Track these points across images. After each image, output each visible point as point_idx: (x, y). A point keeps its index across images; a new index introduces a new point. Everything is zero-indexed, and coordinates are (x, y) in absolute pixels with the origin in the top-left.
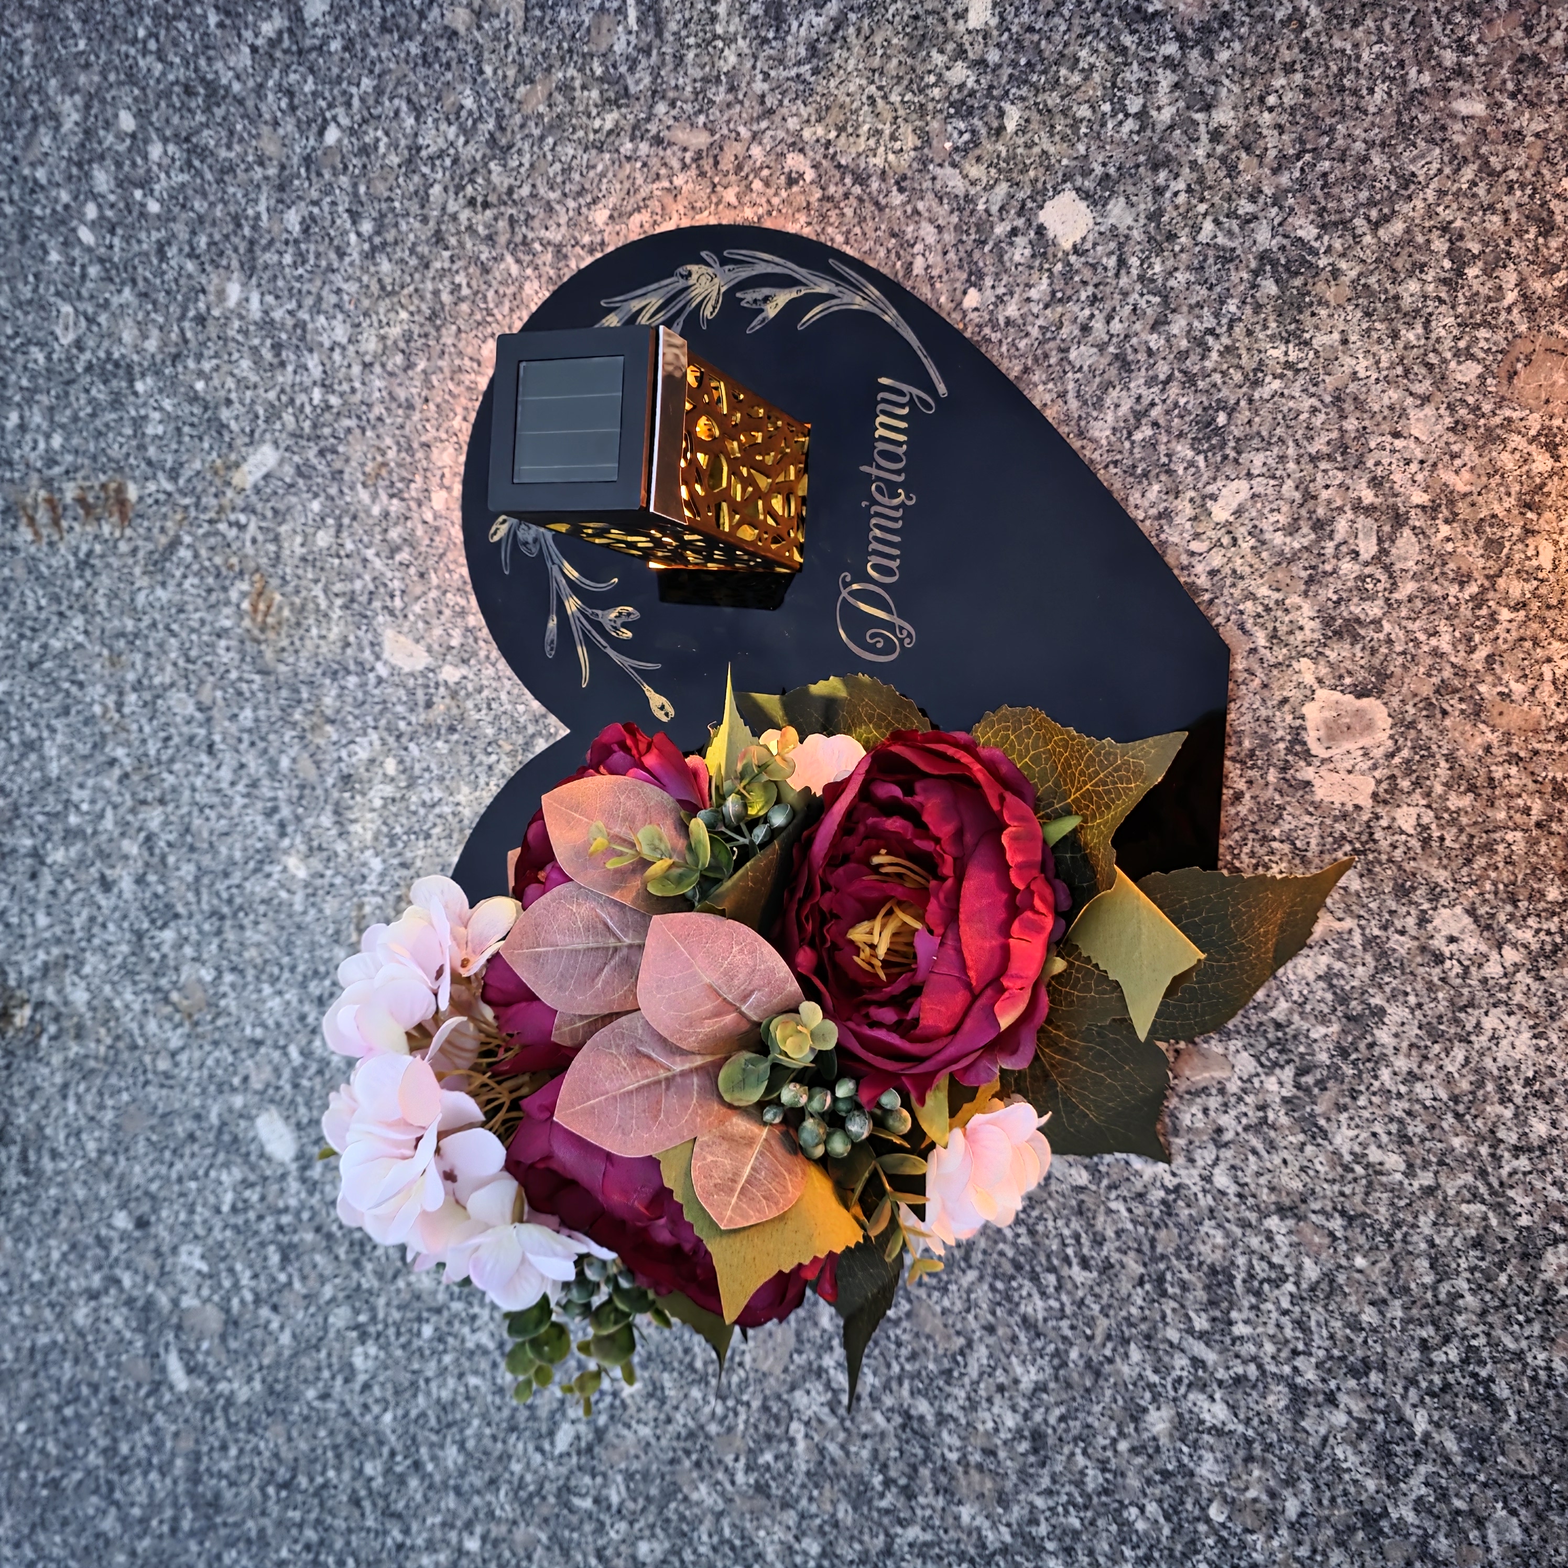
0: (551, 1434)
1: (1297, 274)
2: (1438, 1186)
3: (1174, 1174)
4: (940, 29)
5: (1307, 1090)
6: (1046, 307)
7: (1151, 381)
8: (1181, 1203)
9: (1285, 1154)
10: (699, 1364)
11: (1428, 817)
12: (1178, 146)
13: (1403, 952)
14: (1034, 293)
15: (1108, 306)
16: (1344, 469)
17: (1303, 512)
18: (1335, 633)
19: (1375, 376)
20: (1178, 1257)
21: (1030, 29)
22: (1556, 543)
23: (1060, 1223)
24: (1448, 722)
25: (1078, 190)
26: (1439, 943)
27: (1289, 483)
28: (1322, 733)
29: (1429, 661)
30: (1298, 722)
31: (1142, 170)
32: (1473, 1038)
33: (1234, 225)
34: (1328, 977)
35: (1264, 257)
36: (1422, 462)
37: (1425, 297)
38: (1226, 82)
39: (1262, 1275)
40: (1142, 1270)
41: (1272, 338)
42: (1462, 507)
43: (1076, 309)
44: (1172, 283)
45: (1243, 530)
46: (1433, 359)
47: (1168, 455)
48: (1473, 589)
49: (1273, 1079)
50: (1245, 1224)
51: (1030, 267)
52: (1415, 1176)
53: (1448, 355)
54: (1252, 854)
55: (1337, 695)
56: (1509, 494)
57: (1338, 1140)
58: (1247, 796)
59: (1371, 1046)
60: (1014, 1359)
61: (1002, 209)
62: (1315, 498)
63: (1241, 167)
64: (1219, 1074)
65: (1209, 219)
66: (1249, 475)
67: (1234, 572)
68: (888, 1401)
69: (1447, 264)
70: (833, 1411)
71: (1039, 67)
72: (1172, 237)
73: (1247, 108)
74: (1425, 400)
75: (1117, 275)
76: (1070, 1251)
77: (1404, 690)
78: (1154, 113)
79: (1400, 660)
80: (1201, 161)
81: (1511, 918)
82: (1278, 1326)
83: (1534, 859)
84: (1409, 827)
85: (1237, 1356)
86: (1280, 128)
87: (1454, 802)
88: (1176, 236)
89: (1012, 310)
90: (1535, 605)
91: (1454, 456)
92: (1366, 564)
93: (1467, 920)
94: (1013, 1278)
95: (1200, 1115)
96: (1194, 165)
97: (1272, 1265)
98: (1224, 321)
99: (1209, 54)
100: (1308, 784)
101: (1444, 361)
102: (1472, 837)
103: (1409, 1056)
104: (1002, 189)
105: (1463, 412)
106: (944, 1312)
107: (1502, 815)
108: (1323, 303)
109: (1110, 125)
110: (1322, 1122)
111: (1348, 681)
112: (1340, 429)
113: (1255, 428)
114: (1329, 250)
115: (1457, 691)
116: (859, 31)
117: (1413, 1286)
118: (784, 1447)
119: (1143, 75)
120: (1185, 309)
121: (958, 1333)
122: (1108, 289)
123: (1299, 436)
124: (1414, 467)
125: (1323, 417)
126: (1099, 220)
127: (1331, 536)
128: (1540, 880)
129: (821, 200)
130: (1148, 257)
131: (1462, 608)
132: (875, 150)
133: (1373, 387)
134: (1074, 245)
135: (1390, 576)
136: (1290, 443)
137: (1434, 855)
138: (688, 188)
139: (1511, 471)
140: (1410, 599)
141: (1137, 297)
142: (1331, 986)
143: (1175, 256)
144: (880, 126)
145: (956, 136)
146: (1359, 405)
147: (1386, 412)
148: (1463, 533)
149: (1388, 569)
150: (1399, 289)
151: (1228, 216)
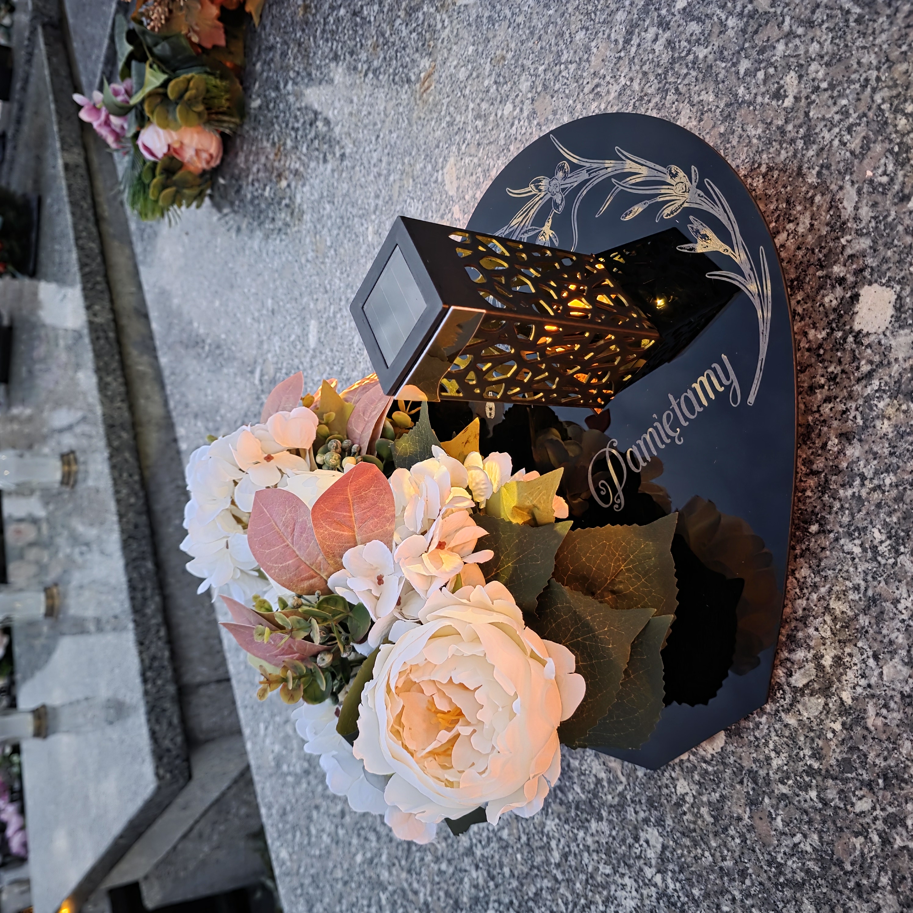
11: (689, 799)
14: (812, 333)
16: (834, 634)
22: (874, 808)
24: (738, 787)
25: (899, 297)
26: (642, 835)
29: (762, 757)
32: (618, 875)
34: (599, 781)
36: (869, 686)
41: (886, 524)
42: (858, 730)
43: (820, 371)
44: (878, 423)
48: (816, 765)
51: (826, 315)
52: (557, 869)
56: (885, 759)
57: (548, 822)
59: (587, 820)
61: (851, 256)
62: (806, 625)
75: (859, 380)
77: (739, 750)
79: (752, 738)
81: (673, 872)
83: (705, 873)
84: (680, 790)
87: (704, 811)
90: (830, 812)
91: (886, 706)
93: (659, 846)
98: (876, 482)
102: (695, 830)
103: (594, 843)
107: (714, 844)
112: (856, 615)
117: (525, 887)
120: (866, 447)
122: (846, 382)
124: (863, 682)
125: (857, 598)
126: (888, 333)
127: (791, 651)
128: (698, 882)
129: (778, 128)
130: (884, 391)
131: (801, 763)
132: (833, 125)
133: (896, 621)
134: (860, 332)
135: (791, 705)
136: (828, 586)
137: (675, 812)
138: (731, 33)
139: (901, 753)
140: (786, 726)
141: (854, 406)
142: (596, 785)
143: (898, 410)
144: (851, 111)
145: (880, 171)
146: (880, 618)
147: (886, 640)
148: (843, 740)
149: (795, 701)
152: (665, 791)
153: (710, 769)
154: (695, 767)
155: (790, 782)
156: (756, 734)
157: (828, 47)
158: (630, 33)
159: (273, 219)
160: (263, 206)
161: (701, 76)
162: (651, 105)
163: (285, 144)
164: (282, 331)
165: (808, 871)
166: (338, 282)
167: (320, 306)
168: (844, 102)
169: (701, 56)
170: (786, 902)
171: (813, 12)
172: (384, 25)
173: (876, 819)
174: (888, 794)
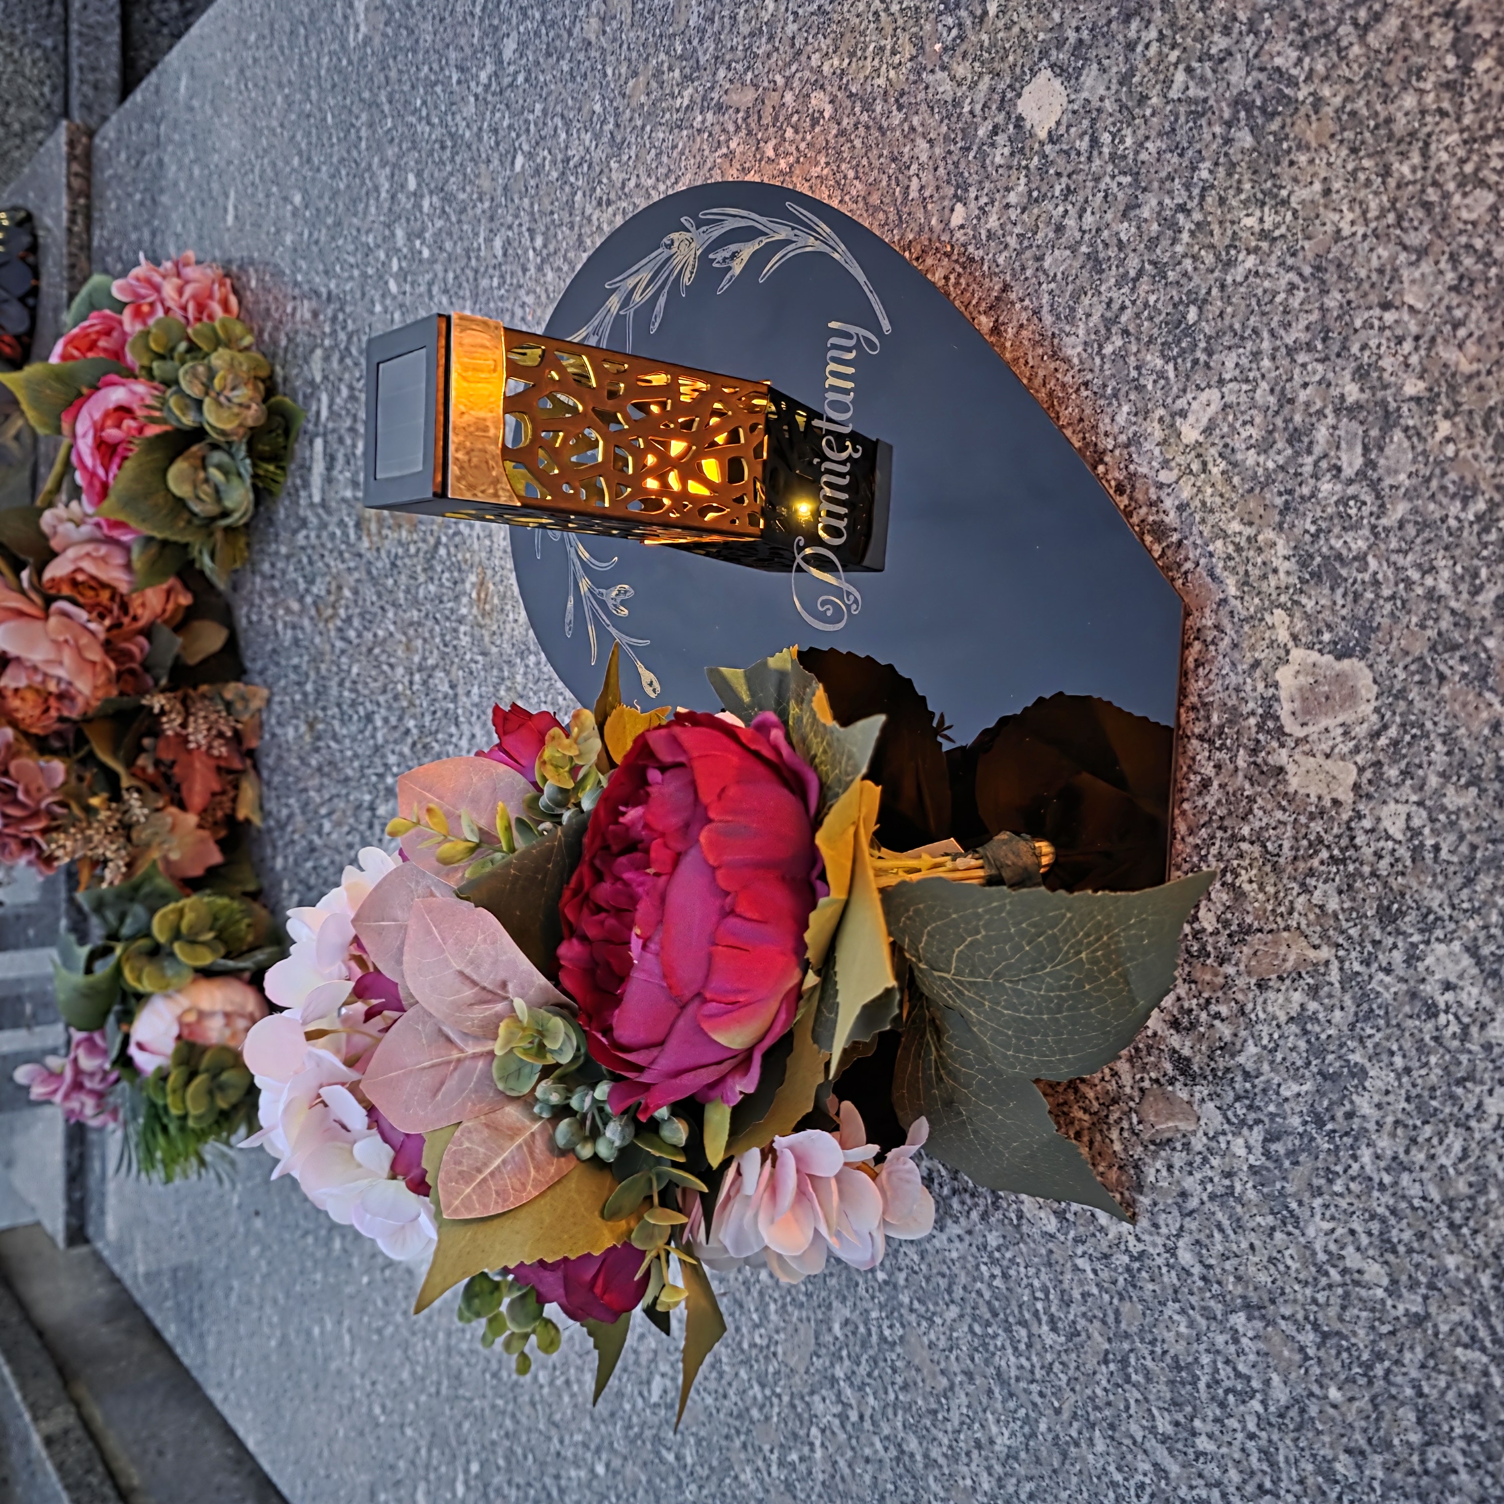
0: (649, 1382)
1: (1275, 114)
2: (1428, 1316)
3: (1139, 1240)
5: (1277, 1161)
6: (1024, 210)
7: (1122, 280)
8: (1144, 1274)
9: (1253, 1237)
10: (745, 1346)
13: (1387, 996)
14: (1012, 198)
15: (1081, 198)
16: (1326, 359)
17: (1279, 422)
18: (1312, 574)
19: (1361, 230)
20: (1142, 1341)
23: (1031, 1271)
24: (1445, 690)
25: (1052, 66)
26: (1430, 989)
27: (1264, 385)
28: (1297, 705)
29: (1423, 607)
30: (1271, 691)
31: (1114, 25)
33: (1206, 68)
34: (1300, 1019)
35: (1239, 102)
37: (1423, 113)
39: (1227, 1384)
40: (1107, 1346)
41: (1246, 203)
43: (1050, 207)
45: (1213, 451)
46: (1432, 195)
47: (1138, 368)
48: (1481, 505)
49: (1240, 1141)
50: (1211, 1317)
51: (1010, 168)
52: (1399, 1296)
53: (1451, 186)
54: (1220, 857)
55: (1314, 656)
57: (1311, 1232)
58: (1216, 784)
59: (1349, 1116)
60: (989, 1415)
62: (1291, 401)
64: (1183, 1126)
65: (1181, 67)
66: (1221, 382)
67: (1204, 503)
68: (886, 1430)
69: (1451, 61)
70: (843, 1426)
72: (1143, 99)
74: (1422, 252)
75: (1089, 159)
76: (1039, 1306)
77: (1393, 647)
82: (1243, 1450)
85: (1200, 1476)
87: (1453, 799)
88: (1148, 98)
89: (993, 222)
93: (1467, 961)
94: (988, 1324)
95: (1164, 1173)
97: (1238, 1375)
98: (1196, 191)
100: (1281, 770)
101: (1446, 196)
102: (1474, 848)
103: (1393, 1135)
104: (985, 83)
105: (1468, 261)
106: (931, 1345)
108: (1302, 146)
110: (1294, 1205)
111: (1327, 637)
114: (1309, 76)
115: (1455, 647)
117: (1396, 1441)
118: (806, 1450)
121: (942, 1372)
122: (1081, 177)
123: (1274, 324)
125: (1302, 294)
126: (1073, 97)
127: (1310, 449)
129: (836, 136)
130: (1119, 131)
132: (879, 69)
133: (1360, 246)
134: (1050, 133)
137: (1427, 870)
140: (1401, 525)
141: (1109, 180)
142: (1305, 1032)
143: (1146, 122)
144: (883, 43)
145: (945, 34)
146: (1343, 272)
148: (1468, 429)
150: (1392, 108)
151: (1200, 60)
152: (1384, 865)
168: (872, 47)
171: (793, 46)
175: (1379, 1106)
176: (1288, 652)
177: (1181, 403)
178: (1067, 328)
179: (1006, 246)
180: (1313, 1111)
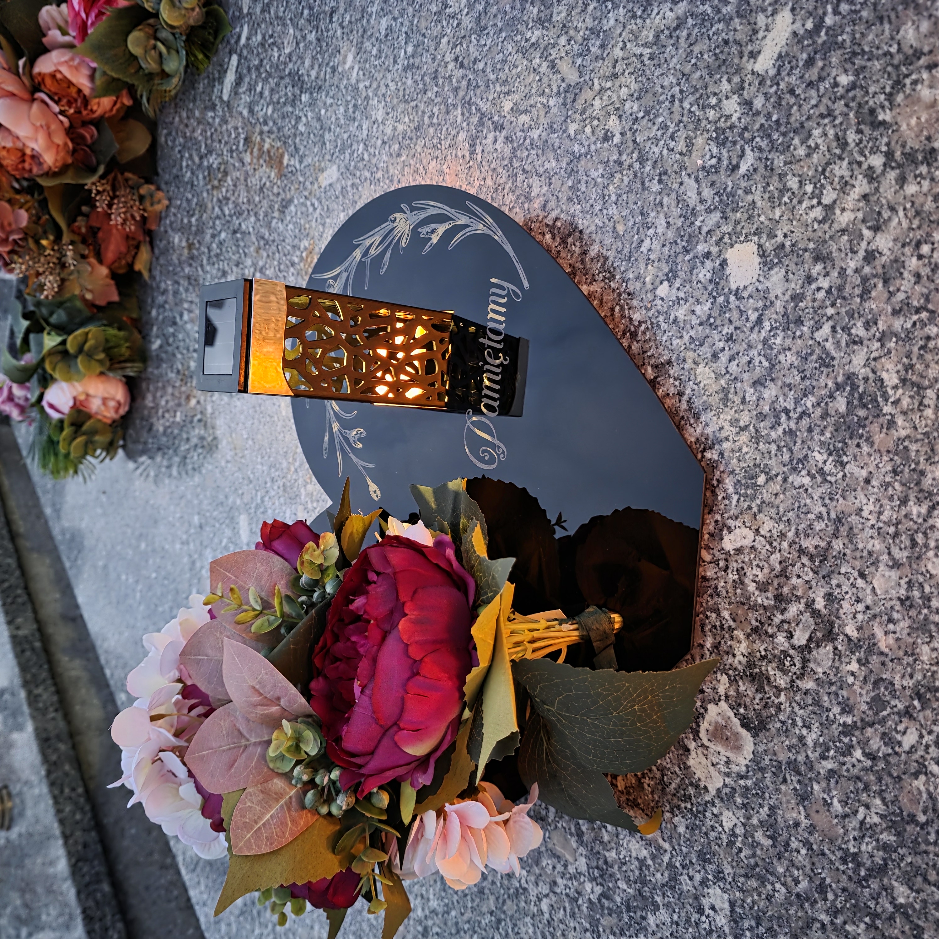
1: (864, 406)
4: (736, 61)
5: (602, 907)
6: (701, 324)
7: (734, 422)
8: (523, 897)
11: (740, 831)
12: (840, 250)
13: (685, 888)
14: (698, 309)
15: (736, 348)
16: (815, 573)
17: (776, 582)
18: (751, 674)
19: (873, 521)
20: (511, 920)
21: (792, 92)
22: (921, 736)
24: (783, 787)
25: (760, 246)
26: (706, 902)
27: (778, 556)
28: (711, 728)
29: (795, 741)
30: (702, 711)
31: (807, 254)
33: (844, 338)
34: (642, 862)
35: (850, 377)
36: (868, 608)
38: (901, 213)
40: (494, 909)
41: (822, 443)
42: (875, 660)
43: (717, 337)
44: (781, 358)
45: (735, 564)
46: (920, 538)
47: (718, 481)
48: (849, 720)
49: (590, 885)
51: (705, 289)
53: (932, 544)
55: (731, 714)
59: (643, 918)
61: (709, 232)
62: (787, 578)
63: (873, 294)
64: (568, 857)
65: (831, 323)
66: (757, 531)
67: (716, 588)
71: (783, 129)
72: (799, 322)
73: (903, 246)
74: (896, 565)
75: (752, 329)
77: (770, 745)
78: (838, 212)
79: (778, 725)
80: (849, 272)
83: (783, 912)
84: (727, 825)
86: (918, 276)
87: (759, 835)
88: (802, 323)
89: (681, 313)
90: (881, 765)
91: (890, 620)
92: (793, 647)
93: (727, 906)
95: (550, 867)
96: (842, 272)
98: (799, 410)
99: (902, 181)
100: (688, 750)
101: (926, 546)
102: (757, 865)
104: (716, 216)
105: (916, 594)
107: (781, 870)
108: (870, 441)
109: (804, 205)
110: (601, 929)
111: (742, 710)
112: (829, 543)
113: (777, 502)
114: (896, 402)
115: (799, 773)
116: (689, 35)
119: (847, 174)
120: (780, 383)
122: (742, 336)
123: (800, 527)
124: (860, 607)
125: (823, 526)
126: (761, 279)
127: (783, 611)
128: (780, 926)
129: (615, 162)
130: (777, 328)
131: (834, 726)
132: (659, 140)
133: (867, 529)
134: (738, 289)
135: (803, 668)
136: (793, 529)
137: (730, 854)
138: (554, 110)
139: (923, 662)
140: (806, 693)
141: (756, 354)
142: (641, 869)
143: (794, 338)
144: (669, 123)
145: (708, 157)
146: (851, 535)
147: (865, 554)
148: (865, 678)
149: (805, 661)
150: (929, 468)
151: (843, 330)
152: (713, 835)
153: (749, 783)
154: (734, 789)
155: (832, 753)
156: (781, 717)
157: (634, 86)
158: (473, 145)
159: (188, 439)
160: (176, 431)
161: (540, 152)
162: (506, 191)
163: (189, 367)
164: (212, 540)
165: (885, 847)
166: (259, 467)
167: (247, 498)
168: (661, 119)
169: (536, 137)
170: (876, 898)
171: (614, 67)
172: (262, 230)
173: (927, 747)
174: (928, 712)
175: (657, 926)
176: (720, 700)
177: (731, 523)
178: (692, 421)
179: (681, 337)
180: (628, 901)
